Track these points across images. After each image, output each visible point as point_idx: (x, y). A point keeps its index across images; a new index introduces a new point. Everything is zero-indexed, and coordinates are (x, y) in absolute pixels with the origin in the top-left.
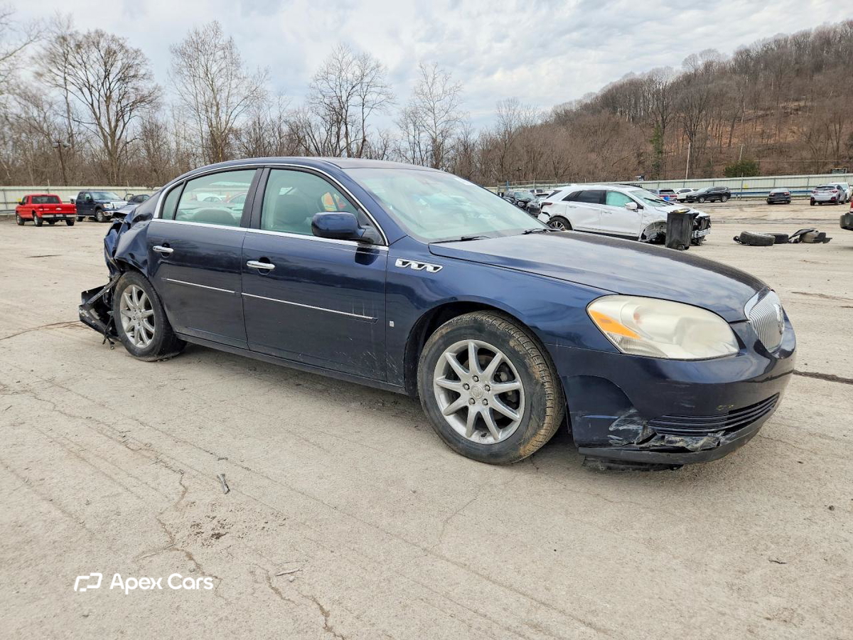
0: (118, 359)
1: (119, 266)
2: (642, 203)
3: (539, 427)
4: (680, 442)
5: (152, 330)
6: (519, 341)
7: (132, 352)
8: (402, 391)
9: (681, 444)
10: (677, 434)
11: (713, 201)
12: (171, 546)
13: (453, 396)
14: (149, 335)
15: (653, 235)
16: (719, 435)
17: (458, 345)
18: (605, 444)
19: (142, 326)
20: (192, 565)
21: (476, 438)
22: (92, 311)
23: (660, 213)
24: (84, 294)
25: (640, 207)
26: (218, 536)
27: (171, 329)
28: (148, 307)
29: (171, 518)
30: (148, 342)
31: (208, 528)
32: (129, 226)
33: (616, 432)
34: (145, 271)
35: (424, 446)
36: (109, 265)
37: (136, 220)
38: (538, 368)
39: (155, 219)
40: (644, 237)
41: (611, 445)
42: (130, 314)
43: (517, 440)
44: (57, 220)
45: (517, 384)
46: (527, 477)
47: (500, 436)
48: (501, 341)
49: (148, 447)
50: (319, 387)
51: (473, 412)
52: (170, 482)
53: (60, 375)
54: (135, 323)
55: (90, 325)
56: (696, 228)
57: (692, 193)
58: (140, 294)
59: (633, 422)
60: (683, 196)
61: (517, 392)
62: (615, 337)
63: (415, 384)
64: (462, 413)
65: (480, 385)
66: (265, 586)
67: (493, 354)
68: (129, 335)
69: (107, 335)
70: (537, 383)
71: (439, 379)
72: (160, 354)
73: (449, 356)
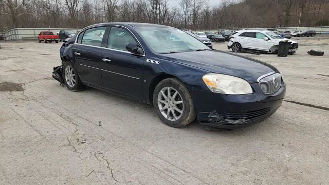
0: (64, 90)
1: (64, 59)
2: (270, 37)
3: (188, 115)
4: (230, 121)
5: (75, 81)
6: (182, 87)
7: (69, 88)
8: (149, 103)
9: (230, 122)
10: (229, 119)
11: (308, 36)
12: (70, 144)
13: (163, 105)
14: (74, 82)
15: (273, 50)
16: (243, 120)
17: (164, 89)
18: (208, 122)
19: (72, 80)
20: (74, 150)
21: (169, 119)
22: (57, 74)
23: (276, 42)
24: (54, 68)
25: (269, 39)
26: (83, 143)
27: (80, 81)
28: (73, 73)
29: (71, 137)
30: (74, 85)
31: (81, 141)
32: (68, 45)
33: (210, 118)
34: (72, 61)
35: (155, 121)
36: (61, 58)
37: (70, 43)
38: (187, 96)
39: (75, 43)
40: (270, 51)
41: (209, 122)
42: (68, 75)
43: (181, 120)
44: (52, 41)
45: (181, 102)
46: (184, 132)
47: (176, 118)
48: (177, 87)
49: (68, 117)
50: (127, 102)
51: (169, 110)
52: (73, 128)
53: (45, 95)
54: (69, 78)
55: (56, 79)
56: (290, 48)
57: (299, 33)
58: (71, 69)
59: (215, 115)
60: (295, 34)
61: (182, 104)
62: (210, 87)
63: (152, 101)
64: (166, 111)
65: (171, 102)
66: (93, 156)
67: (175, 92)
68: (68, 82)
69: (61, 83)
70: (187, 101)
71: (159, 99)
72: (77, 89)
73: (162, 92)
